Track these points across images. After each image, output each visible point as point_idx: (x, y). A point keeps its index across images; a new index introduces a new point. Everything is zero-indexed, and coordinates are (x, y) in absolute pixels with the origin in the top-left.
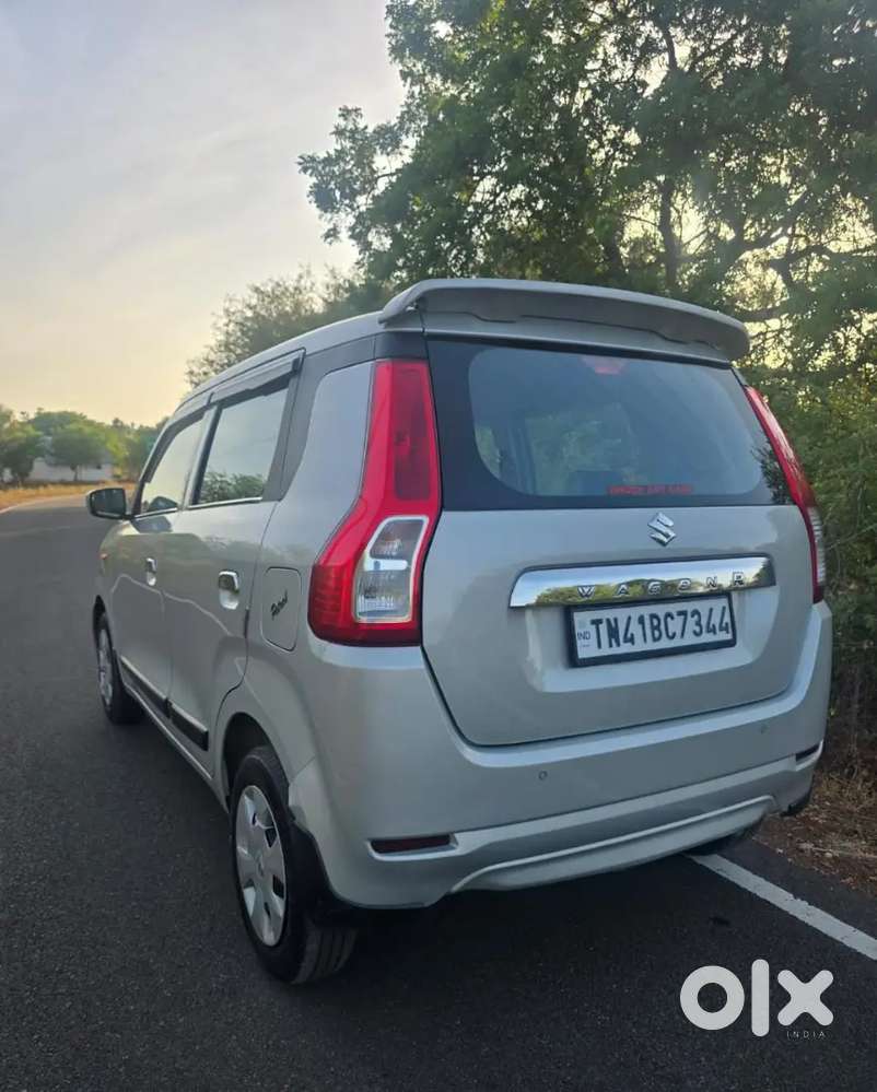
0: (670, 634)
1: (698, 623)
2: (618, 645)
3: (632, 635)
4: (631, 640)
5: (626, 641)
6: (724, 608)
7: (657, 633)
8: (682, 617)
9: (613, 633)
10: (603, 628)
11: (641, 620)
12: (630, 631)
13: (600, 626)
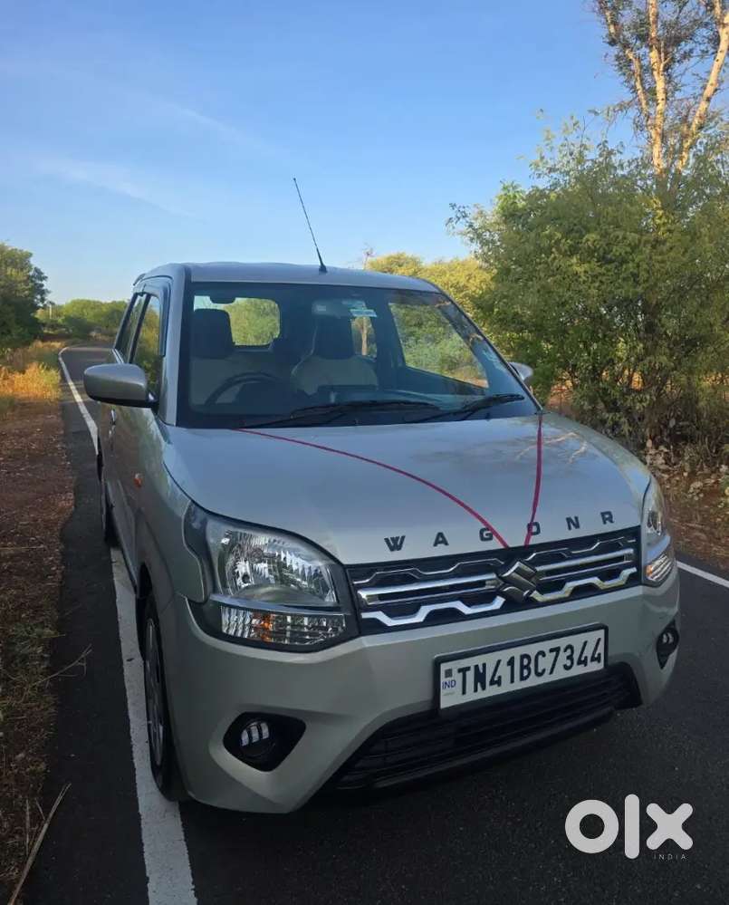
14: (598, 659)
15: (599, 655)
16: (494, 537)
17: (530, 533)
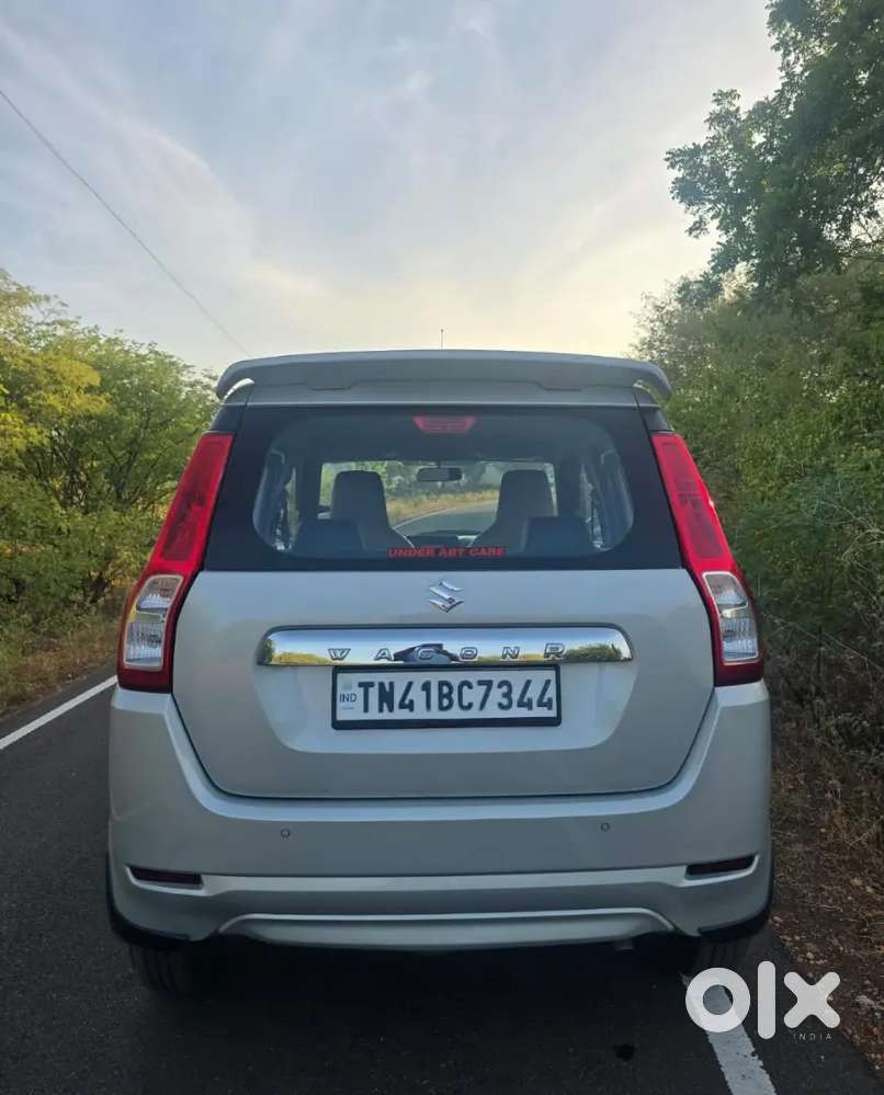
0: (465, 703)
1: (507, 695)
2: (391, 709)
3: (412, 702)
4: (411, 706)
5: (402, 706)
6: (548, 682)
7: (446, 702)
8: (485, 687)
9: (386, 697)
10: (374, 693)
11: (426, 687)
12: (409, 697)
13: (371, 690)
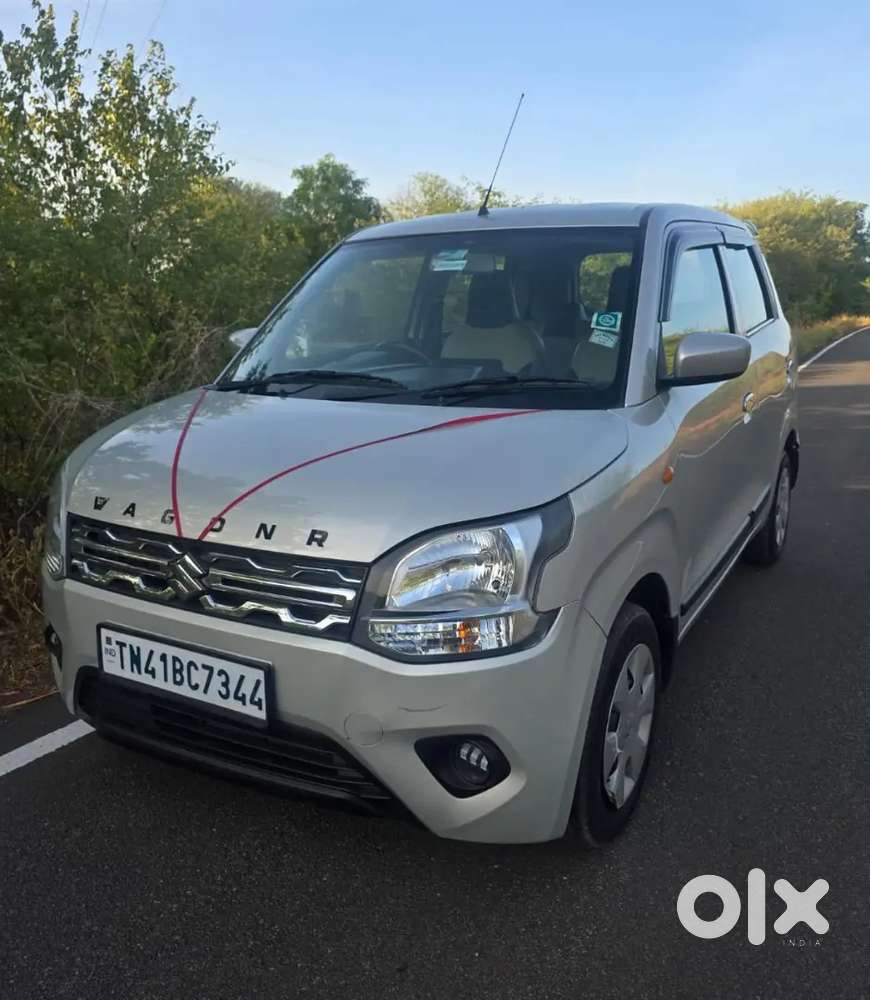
14: (259, 704)
15: (260, 700)
16: (174, 522)
17: (210, 529)
